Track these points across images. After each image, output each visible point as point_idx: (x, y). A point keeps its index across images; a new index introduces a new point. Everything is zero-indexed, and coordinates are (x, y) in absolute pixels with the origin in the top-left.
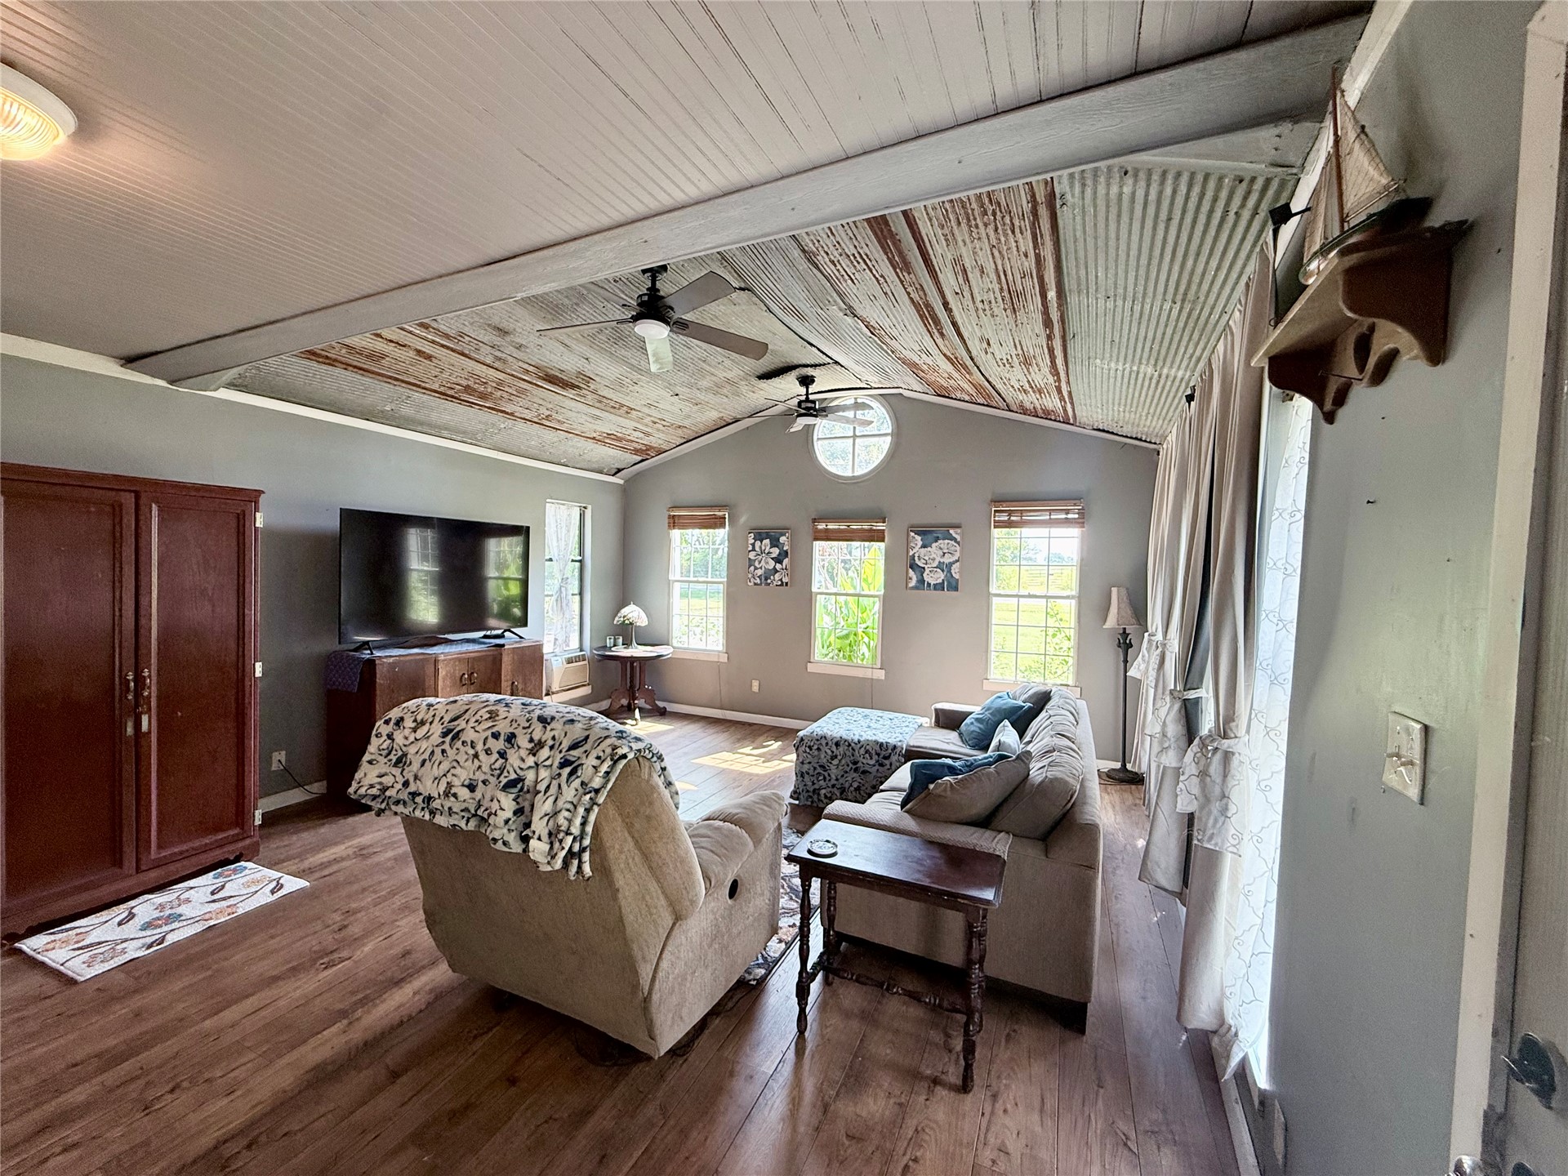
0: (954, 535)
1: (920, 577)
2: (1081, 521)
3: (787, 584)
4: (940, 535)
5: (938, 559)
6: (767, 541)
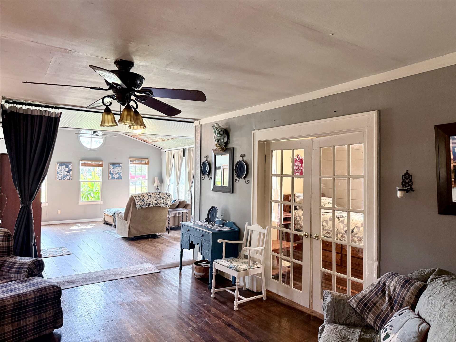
0: (121, 166)
1: (112, 176)
2: (147, 163)
3: (71, 179)
4: (117, 166)
5: (117, 172)
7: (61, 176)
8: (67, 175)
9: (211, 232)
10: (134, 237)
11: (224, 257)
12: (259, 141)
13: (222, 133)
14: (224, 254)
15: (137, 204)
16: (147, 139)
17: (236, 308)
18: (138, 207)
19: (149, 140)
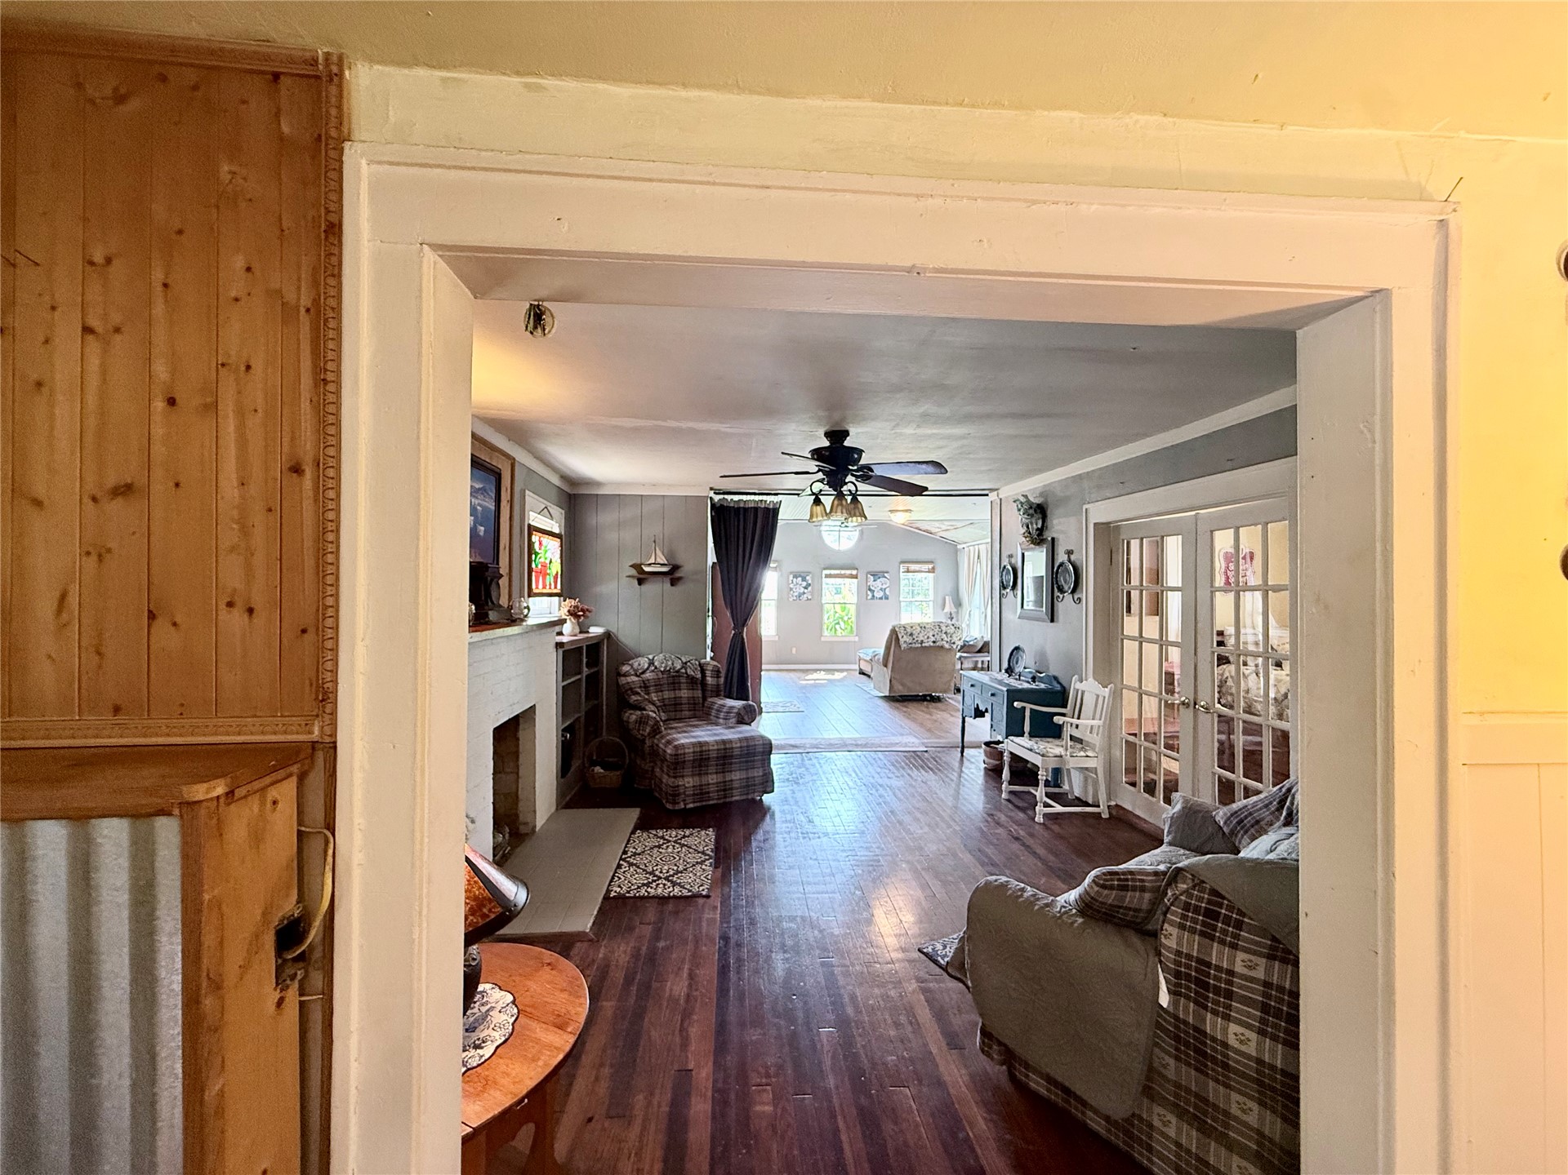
0: (887, 576)
1: (873, 594)
2: (932, 571)
3: (810, 599)
4: (881, 576)
5: (880, 586)
6: (800, 579)
7: (796, 594)
8: (804, 593)
9: (1005, 689)
10: (900, 696)
11: (1026, 735)
12: (1095, 524)
13: (1031, 511)
14: (1027, 728)
15: (902, 641)
16: (929, 528)
17: (1039, 819)
18: (904, 646)
19: (933, 530)
